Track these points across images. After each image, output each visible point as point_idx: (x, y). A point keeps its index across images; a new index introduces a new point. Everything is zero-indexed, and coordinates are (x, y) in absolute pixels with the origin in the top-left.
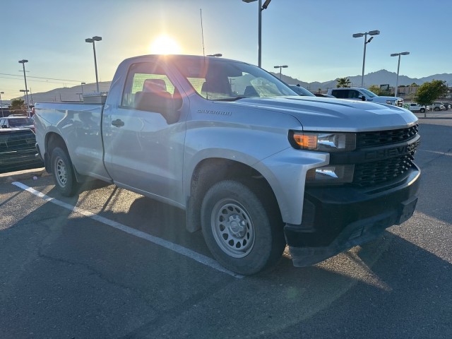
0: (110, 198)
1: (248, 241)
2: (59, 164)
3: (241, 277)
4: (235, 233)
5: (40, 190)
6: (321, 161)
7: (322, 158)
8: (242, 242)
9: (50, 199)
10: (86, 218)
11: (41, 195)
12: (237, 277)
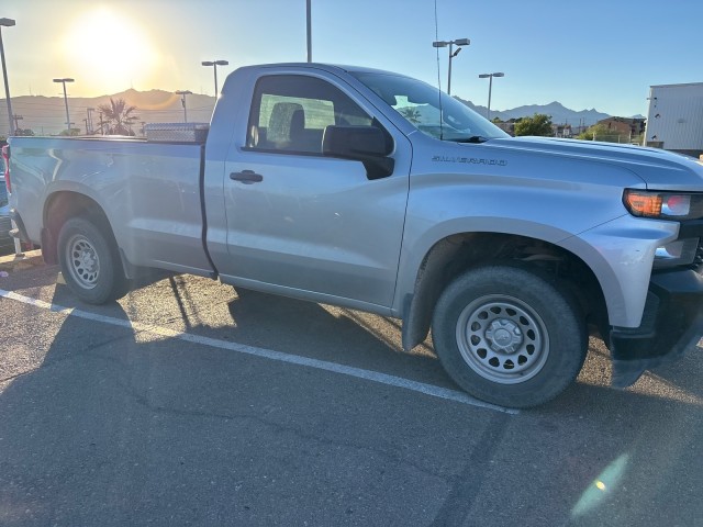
0: (181, 304)
1: (530, 358)
2: (78, 248)
3: (517, 412)
4: (503, 347)
5: (35, 296)
6: (668, 234)
7: (672, 229)
8: (515, 359)
9: (69, 311)
10: (170, 340)
11: (39, 303)
12: (509, 412)
